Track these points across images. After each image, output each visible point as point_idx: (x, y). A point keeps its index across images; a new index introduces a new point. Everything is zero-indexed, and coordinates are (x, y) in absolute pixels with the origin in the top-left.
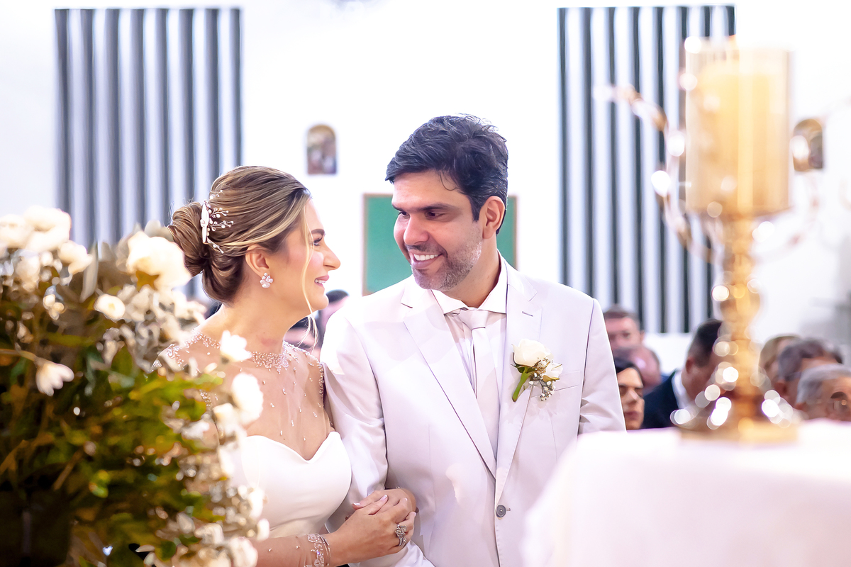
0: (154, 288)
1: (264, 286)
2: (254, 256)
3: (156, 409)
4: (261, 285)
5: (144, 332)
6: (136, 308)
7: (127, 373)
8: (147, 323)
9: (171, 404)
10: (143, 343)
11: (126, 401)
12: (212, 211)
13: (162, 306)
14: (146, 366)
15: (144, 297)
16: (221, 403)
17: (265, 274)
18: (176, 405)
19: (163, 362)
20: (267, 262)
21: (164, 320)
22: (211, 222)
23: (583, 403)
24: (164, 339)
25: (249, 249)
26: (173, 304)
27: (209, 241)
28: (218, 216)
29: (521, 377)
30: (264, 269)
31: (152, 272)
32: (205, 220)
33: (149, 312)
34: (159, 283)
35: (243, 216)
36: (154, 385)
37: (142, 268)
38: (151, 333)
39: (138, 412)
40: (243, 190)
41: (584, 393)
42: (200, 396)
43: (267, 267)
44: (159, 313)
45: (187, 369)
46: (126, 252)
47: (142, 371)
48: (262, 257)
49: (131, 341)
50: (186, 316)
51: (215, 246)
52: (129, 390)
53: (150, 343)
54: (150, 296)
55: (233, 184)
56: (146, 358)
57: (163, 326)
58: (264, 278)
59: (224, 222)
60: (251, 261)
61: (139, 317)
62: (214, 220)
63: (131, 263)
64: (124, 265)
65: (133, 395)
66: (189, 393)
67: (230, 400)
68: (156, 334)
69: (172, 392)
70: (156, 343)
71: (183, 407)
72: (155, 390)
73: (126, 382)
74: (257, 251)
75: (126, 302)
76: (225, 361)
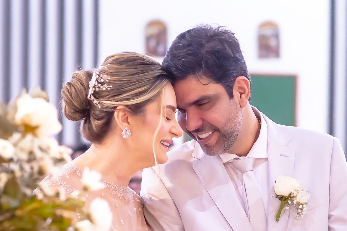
0: (35, 135)
1: (124, 137)
2: (121, 114)
3: (34, 223)
4: (122, 136)
5: (27, 167)
6: (22, 150)
7: (14, 196)
8: (29, 161)
9: (45, 219)
10: (26, 175)
11: (13, 217)
12: (99, 76)
13: (41, 149)
14: (28, 192)
15: (28, 142)
16: (82, 219)
17: (126, 128)
18: (49, 221)
19: (41, 190)
20: (129, 120)
21: (42, 159)
22: (96, 84)
23: (330, 217)
24: (41, 173)
25: (118, 108)
26: (49, 148)
27: (92, 97)
28: (102, 80)
29: (281, 204)
30: (126, 124)
31: (34, 123)
32: (93, 82)
33: (31, 153)
34: (39, 132)
35: (120, 84)
36: (33, 206)
37: (27, 121)
38: (32, 168)
39: (22, 225)
40: (123, 66)
41: (330, 210)
42: (66, 214)
43: (129, 124)
44: (38, 154)
45: (57, 195)
46: (15, 109)
47: (25, 195)
48: (126, 116)
49: (18, 174)
50: (58, 156)
51: (96, 101)
52: (16, 209)
53: (31, 175)
54: (32, 141)
55: (119, 61)
56: (28, 186)
57: (42, 163)
58: (124, 130)
59: (106, 85)
60: (118, 116)
61: (24, 156)
62: (99, 83)
63: (19, 117)
64: (14, 119)
65: (19, 213)
66: (59, 212)
67: (89, 217)
68: (36, 169)
69: (47, 211)
70: (36, 176)
71: (54, 222)
72: (34, 210)
73: (14, 203)
74: (124, 111)
75: (15, 145)
76: (85, 189)
